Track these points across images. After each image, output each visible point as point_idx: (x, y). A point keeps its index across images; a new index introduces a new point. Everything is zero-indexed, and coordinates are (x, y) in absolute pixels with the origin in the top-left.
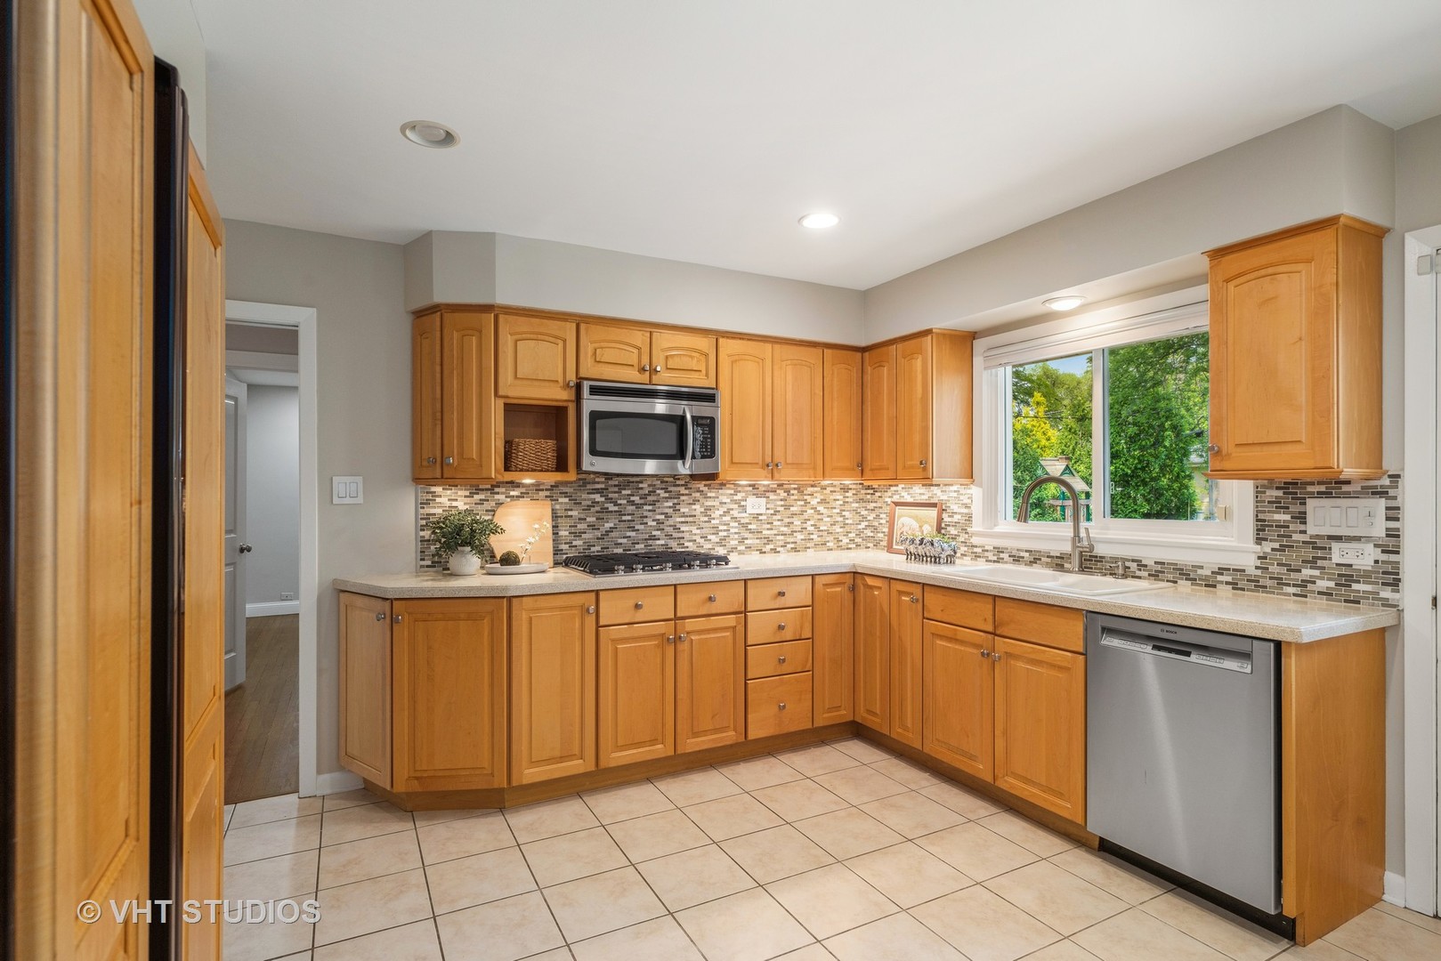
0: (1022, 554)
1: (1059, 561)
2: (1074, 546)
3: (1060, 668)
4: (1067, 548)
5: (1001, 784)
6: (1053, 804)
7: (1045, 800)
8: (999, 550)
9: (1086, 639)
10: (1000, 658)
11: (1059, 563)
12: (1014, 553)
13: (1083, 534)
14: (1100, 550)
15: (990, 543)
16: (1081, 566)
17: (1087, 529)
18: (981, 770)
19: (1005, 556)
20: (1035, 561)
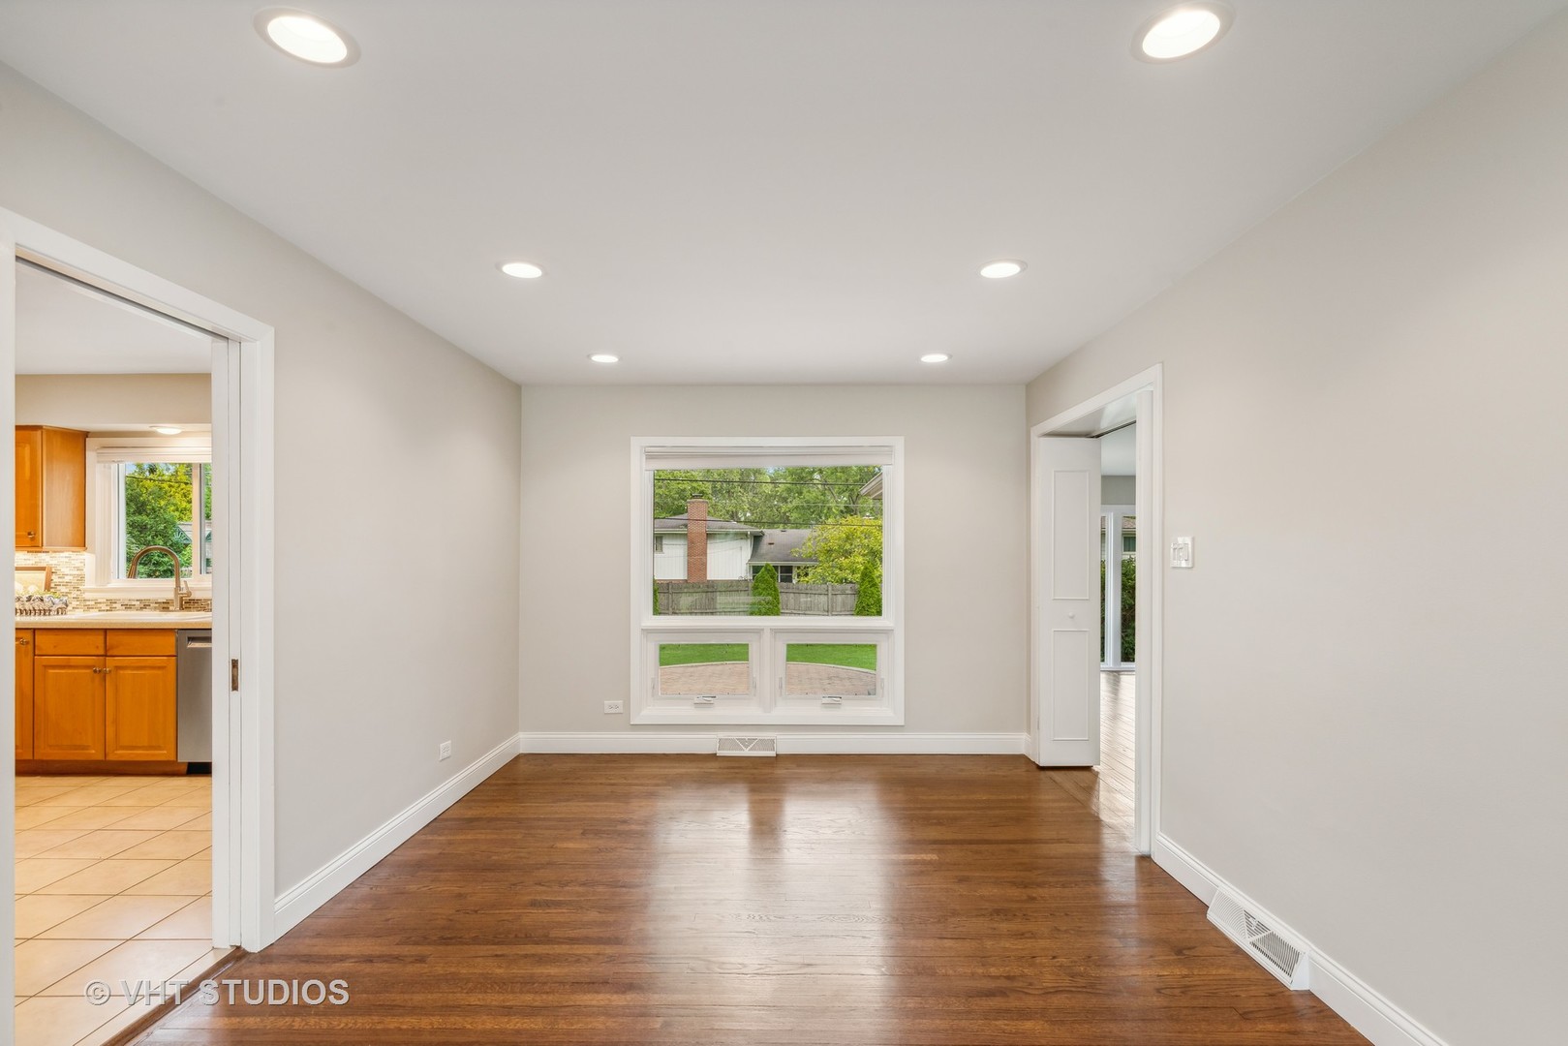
0: (133, 603)
1: (165, 605)
2: (176, 594)
3: (159, 668)
4: (171, 596)
5: (111, 757)
6: (153, 755)
7: (148, 755)
8: (112, 602)
9: (177, 647)
10: (110, 671)
11: (165, 606)
12: (126, 603)
13: (183, 585)
14: (196, 596)
15: (102, 597)
16: (181, 605)
17: (185, 582)
18: (94, 753)
19: (118, 606)
20: (145, 607)
